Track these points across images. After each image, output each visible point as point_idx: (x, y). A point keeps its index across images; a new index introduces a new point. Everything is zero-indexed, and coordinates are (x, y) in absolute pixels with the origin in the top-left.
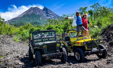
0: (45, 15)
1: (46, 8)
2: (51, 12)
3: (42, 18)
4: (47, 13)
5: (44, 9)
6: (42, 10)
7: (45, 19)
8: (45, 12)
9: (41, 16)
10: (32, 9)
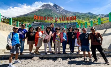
0: (55, 9)
1: (56, 5)
2: (60, 7)
3: (53, 11)
4: (56, 8)
5: (54, 6)
6: (52, 6)
7: (55, 13)
8: (55, 7)
9: (52, 10)
10: (45, 6)
